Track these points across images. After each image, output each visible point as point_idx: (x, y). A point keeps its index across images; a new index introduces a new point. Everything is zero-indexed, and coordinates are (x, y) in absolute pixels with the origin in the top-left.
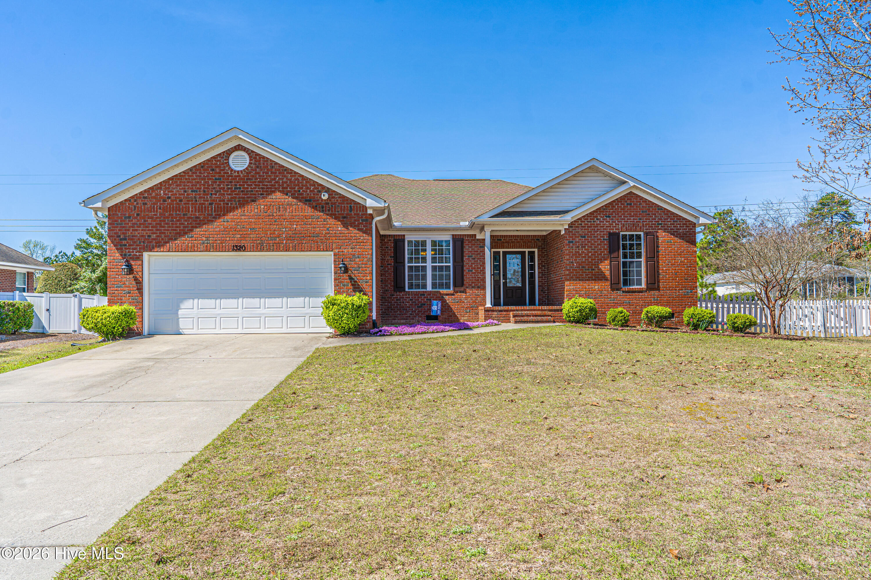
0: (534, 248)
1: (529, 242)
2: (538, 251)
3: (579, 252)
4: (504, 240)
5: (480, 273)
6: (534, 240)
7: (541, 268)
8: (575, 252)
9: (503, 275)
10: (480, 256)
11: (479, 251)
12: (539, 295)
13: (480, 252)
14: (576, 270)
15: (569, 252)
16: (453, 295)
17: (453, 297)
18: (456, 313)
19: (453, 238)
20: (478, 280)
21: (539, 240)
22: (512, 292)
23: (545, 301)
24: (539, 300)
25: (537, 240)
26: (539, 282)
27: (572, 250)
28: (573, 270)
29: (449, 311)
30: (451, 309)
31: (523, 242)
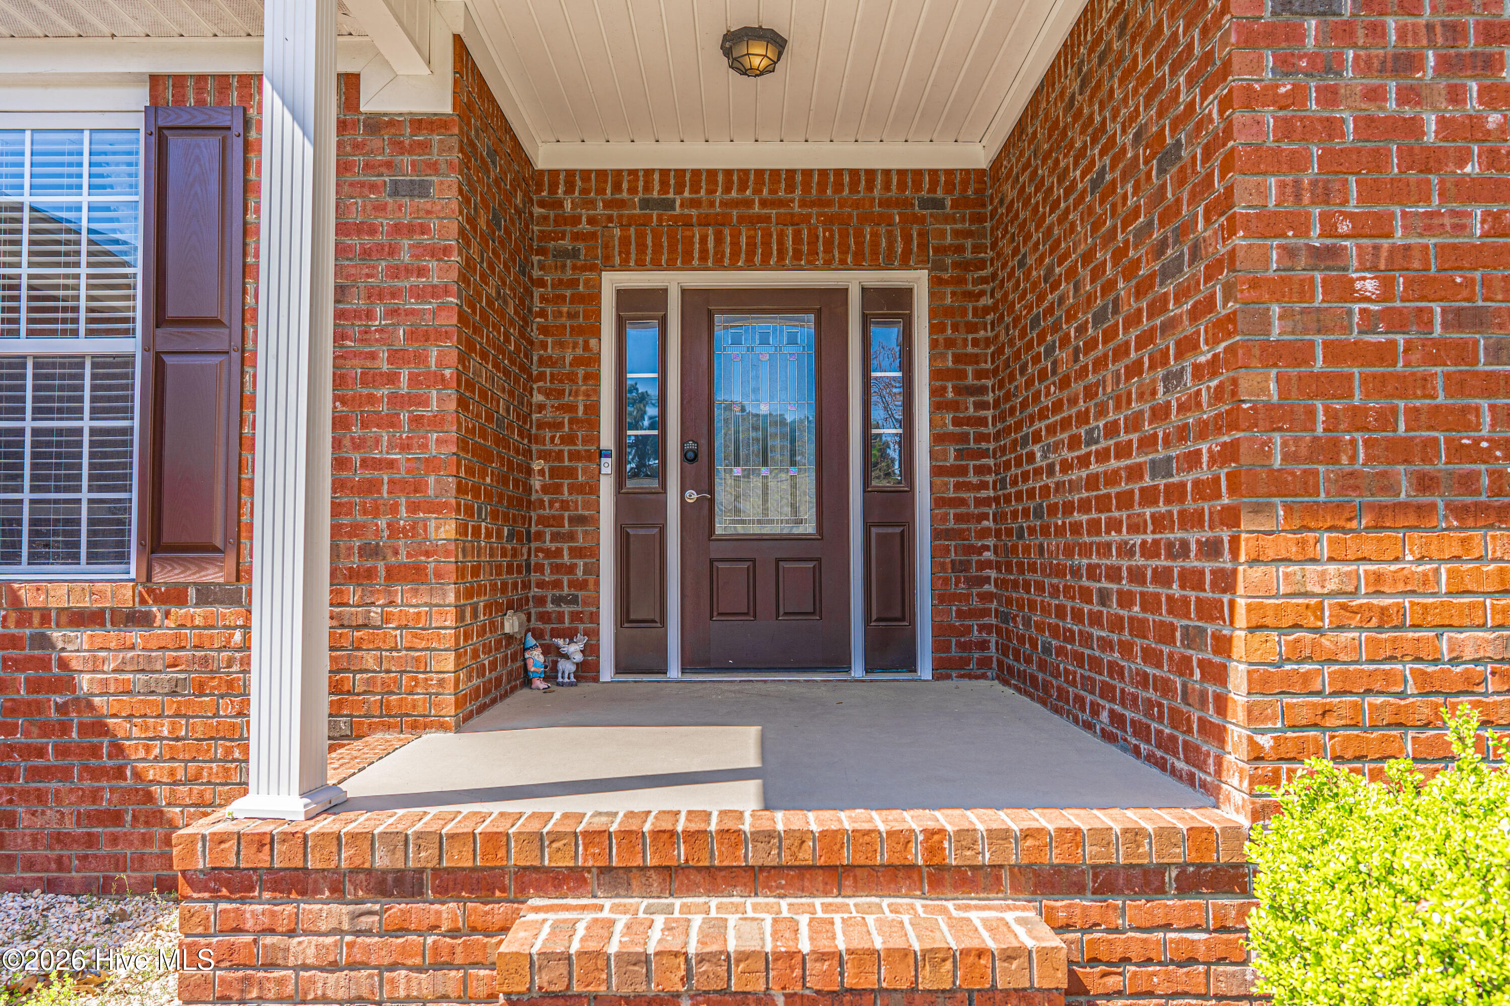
0: (905, 265)
1: (865, 219)
2: (936, 282)
3: (1414, 127)
4: (695, 203)
5: (392, 422)
6: (906, 203)
7: (954, 406)
8: (1366, 124)
9: (689, 458)
10: (395, 272)
11: (385, 222)
12: (942, 598)
13: (397, 229)
14: (1385, 353)
15: (1286, 129)
16: (142, 620)
17: (135, 636)
18: (161, 793)
19: (153, 110)
20: (372, 486)
21: (938, 204)
22: (752, 574)
23: (983, 645)
24: (941, 631)
25: (925, 204)
26: (938, 502)
27: (1329, 96)
28: (1334, 352)
29: (96, 773)
30: (118, 750)
31: (830, 220)
